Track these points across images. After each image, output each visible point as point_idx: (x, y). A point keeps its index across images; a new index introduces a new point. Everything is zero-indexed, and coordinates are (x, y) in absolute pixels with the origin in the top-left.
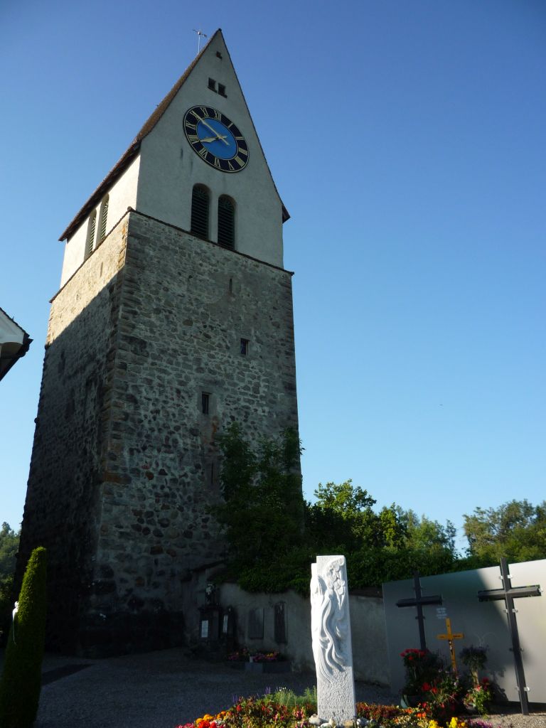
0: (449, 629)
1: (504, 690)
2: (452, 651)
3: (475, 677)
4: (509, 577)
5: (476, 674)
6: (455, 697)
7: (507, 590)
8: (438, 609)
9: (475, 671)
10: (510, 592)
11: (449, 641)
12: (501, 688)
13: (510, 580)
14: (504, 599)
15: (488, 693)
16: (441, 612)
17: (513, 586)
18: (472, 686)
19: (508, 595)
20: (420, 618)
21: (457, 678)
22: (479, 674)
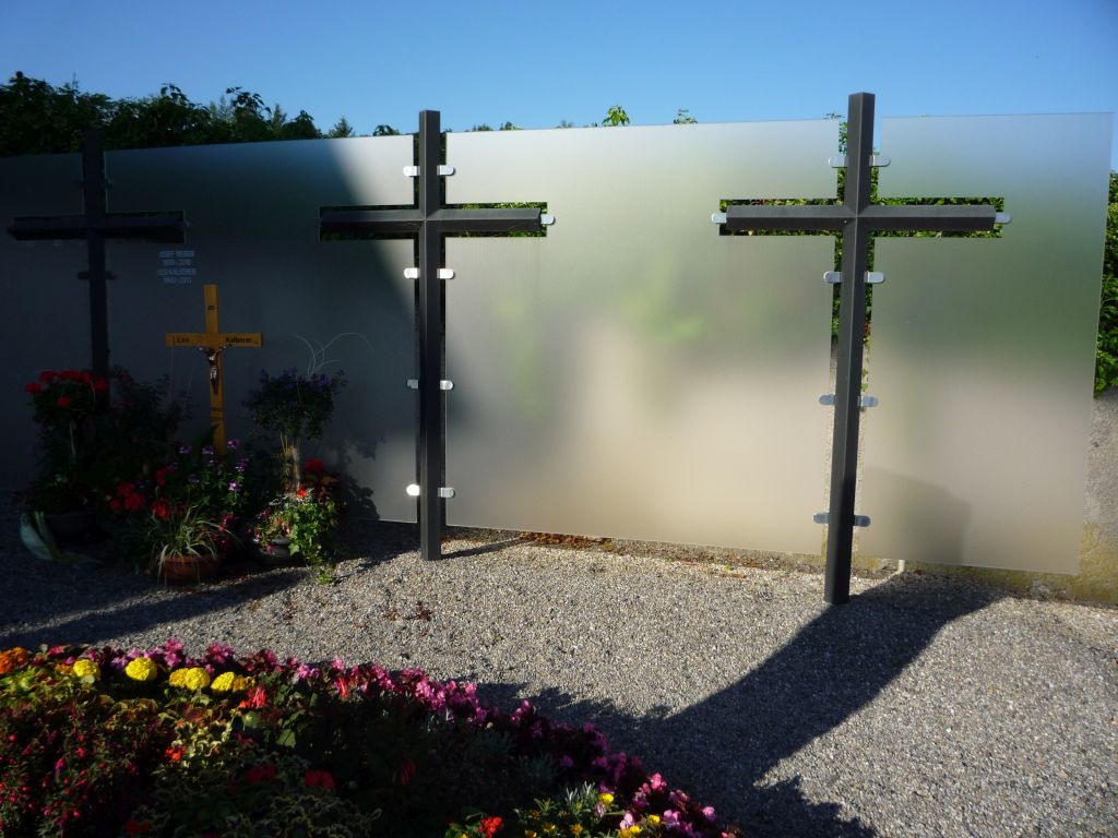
0: (212, 317)
1: (369, 492)
2: (215, 382)
3: (291, 460)
4: (443, 170)
5: (293, 452)
6: (231, 524)
7: (430, 212)
8: (166, 254)
9: (292, 441)
10: (440, 215)
11: (211, 352)
12: (361, 485)
13: (443, 179)
14: (416, 237)
15: (330, 507)
16: (177, 264)
17: (450, 200)
18: (278, 487)
19: (431, 224)
20: (96, 278)
21: (239, 469)
22: (302, 451)
